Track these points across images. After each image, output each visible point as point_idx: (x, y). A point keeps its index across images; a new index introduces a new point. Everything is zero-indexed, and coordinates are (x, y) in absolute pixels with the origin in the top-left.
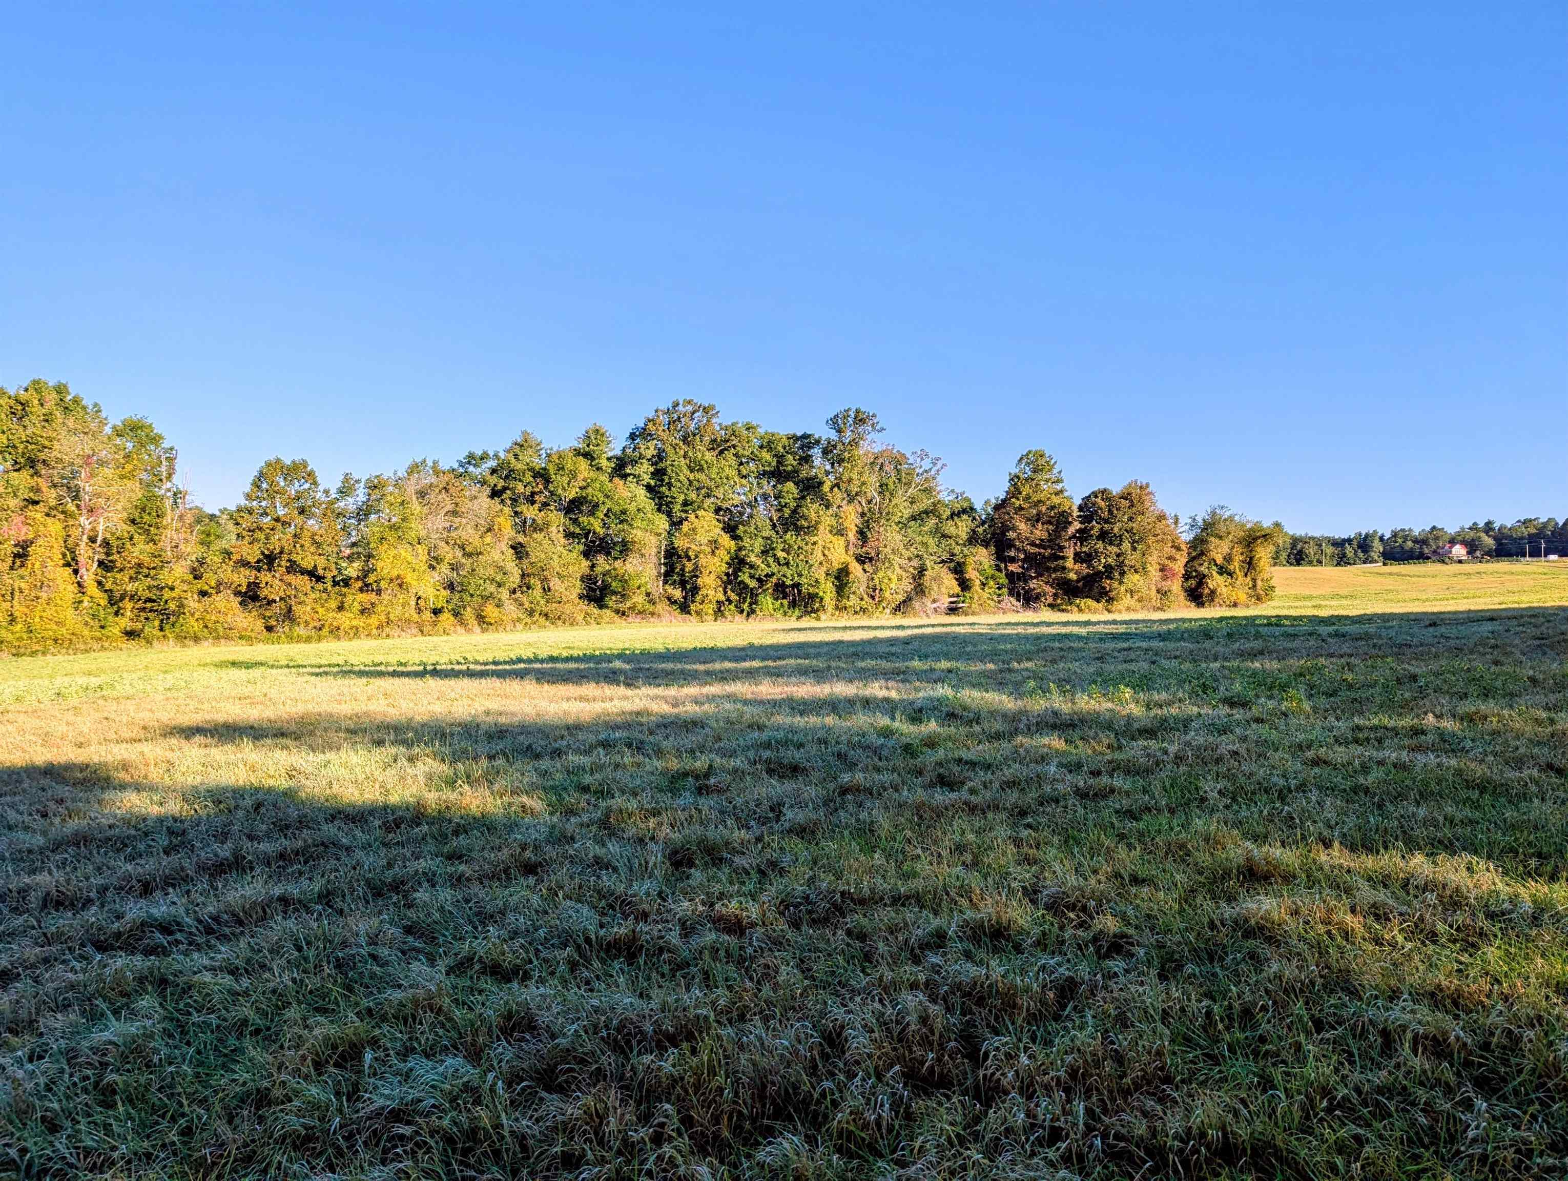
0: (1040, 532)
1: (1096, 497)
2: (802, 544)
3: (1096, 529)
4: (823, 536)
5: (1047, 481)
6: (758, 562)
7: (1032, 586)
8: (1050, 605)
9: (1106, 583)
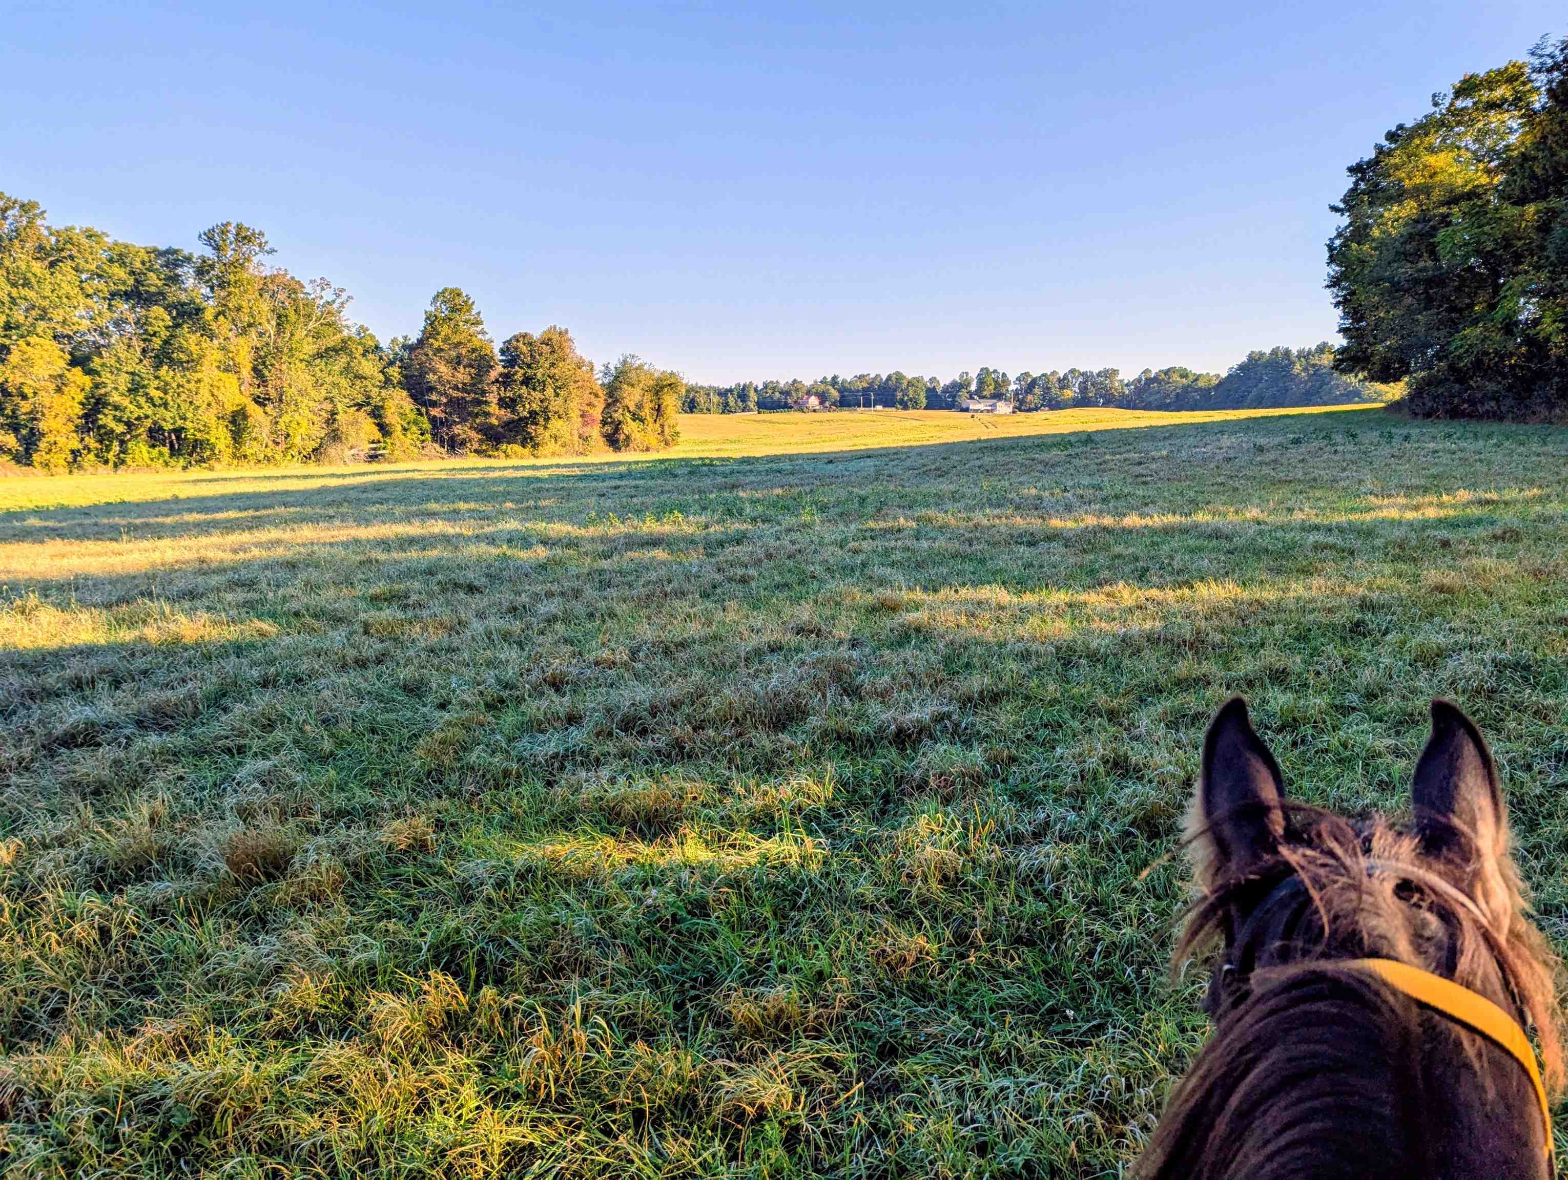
0: (463, 376)
1: (518, 341)
2: (183, 381)
3: (519, 374)
4: (208, 372)
5: (466, 322)
6: (125, 402)
7: (456, 431)
8: (476, 451)
9: (531, 429)
